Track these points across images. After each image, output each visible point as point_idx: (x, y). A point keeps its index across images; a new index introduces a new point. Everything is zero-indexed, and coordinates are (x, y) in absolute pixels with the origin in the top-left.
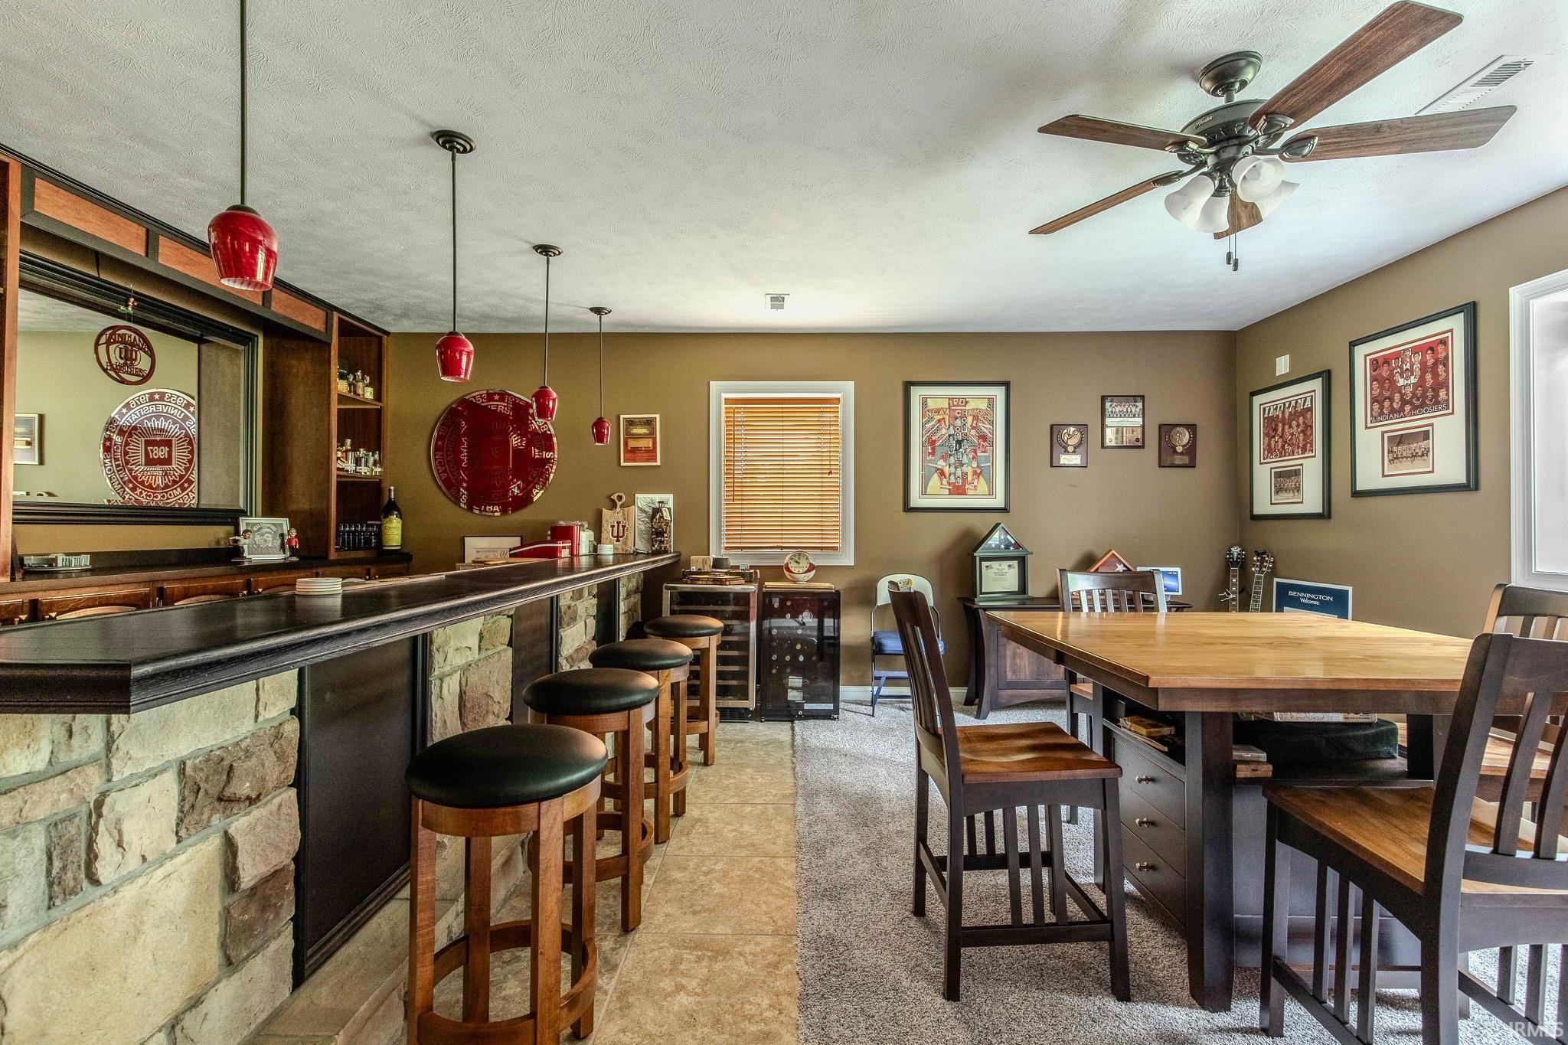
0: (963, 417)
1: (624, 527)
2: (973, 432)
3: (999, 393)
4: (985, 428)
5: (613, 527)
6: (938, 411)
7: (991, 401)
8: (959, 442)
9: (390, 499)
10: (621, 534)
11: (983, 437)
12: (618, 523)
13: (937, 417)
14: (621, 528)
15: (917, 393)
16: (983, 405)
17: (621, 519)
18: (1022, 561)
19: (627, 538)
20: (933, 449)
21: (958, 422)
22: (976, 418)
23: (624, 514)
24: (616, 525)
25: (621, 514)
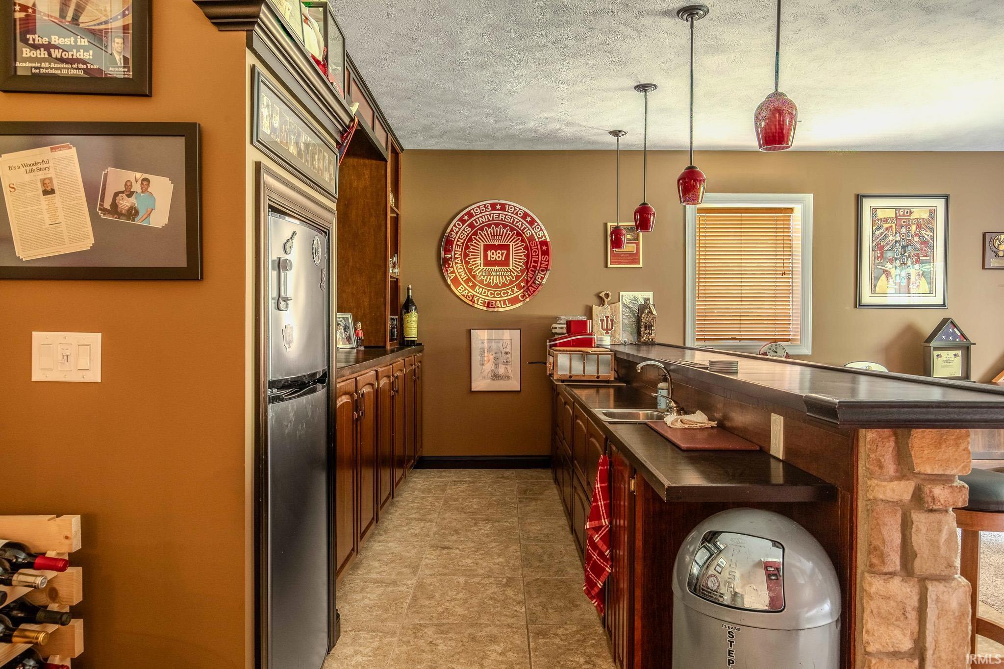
0: (908, 226)
1: (612, 321)
2: (916, 239)
3: (940, 204)
4: (927, 234)
5: (602, 321)
6: (886, 220)
7: (932, 213)
8: (904, 247)
9: (408, 296)
10: (610, 327)
11: (925, 242)
12: (607, 317)
13: (885, 226)
14: (610, 322)
15: (868, 204)
16: (925, 215)
17: (609, 314)
18: (966, 351)
19: (615, 331)
20: (882, 254)
21: (904, 230)
22: (919, 226)
23: (611, 310)
24: (605, 319)
25: (609, 310)
